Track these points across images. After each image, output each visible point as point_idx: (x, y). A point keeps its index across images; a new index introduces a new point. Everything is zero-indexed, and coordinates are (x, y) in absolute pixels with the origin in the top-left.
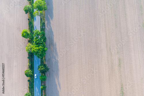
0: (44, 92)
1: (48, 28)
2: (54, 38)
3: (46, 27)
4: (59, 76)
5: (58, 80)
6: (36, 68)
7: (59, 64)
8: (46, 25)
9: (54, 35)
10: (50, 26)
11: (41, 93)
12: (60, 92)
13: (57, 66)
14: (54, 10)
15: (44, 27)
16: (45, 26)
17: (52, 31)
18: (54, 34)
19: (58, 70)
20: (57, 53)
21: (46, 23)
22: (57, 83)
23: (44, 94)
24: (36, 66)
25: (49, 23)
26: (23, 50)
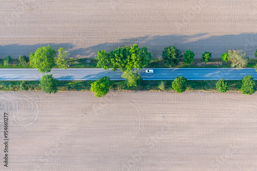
0: (214, 63)
1: (90, 53)
2: (112, 42)
3: (88, 57)
4: (185, 34)
5: (191, 37)
6: (168, 77)
7: (162, 35)
8: (84, 57)
9: (106, 43)
10: (87, 49)
11: (216, 67)
12: (214, 34)
13: (166, 37)
14: (55, 42)
15: (88, 61)
16: (86, 59)
17: (97, 46)
18: (103, 42)
19: (172, 37)
20: (141, 38)
21: (79, 57)
22: (197, 38)
23: (217, 63)
24: (165, 77)
25: (80, 51)
26: (132, 102)
